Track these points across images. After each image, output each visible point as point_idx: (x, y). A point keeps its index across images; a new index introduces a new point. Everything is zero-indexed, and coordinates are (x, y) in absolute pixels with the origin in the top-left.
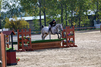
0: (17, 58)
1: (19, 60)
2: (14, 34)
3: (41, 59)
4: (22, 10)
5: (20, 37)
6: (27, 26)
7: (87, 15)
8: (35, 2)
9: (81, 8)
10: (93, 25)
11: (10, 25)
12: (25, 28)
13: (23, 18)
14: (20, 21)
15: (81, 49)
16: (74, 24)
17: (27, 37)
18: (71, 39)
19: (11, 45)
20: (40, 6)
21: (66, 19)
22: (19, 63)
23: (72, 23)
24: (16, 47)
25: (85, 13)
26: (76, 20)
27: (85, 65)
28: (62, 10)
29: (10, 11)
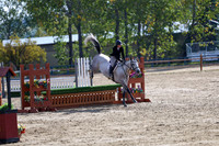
0: (19, 126)
1: (23, 131)
2: (13, 75)
3: (71, 129)
4: (31, 22)
5: (25, 81)
6: (41, 57)
7: (171, 33)
8: (58, 5)
9: (158, 18)
10: (185, 54)
11: (4, 55)
12: (37, 62)
13: (33, 39)
14: (25, 45)
15: (159, 106)
16: (144, 52)
17: (41, 80)
18: (137, 85)
19: (6, 100)
20: (69, 14)
21: (126, 42)
22: (23, 137)
23: (139, 50)
24: (16, 103)
25: (167, 29)
26: (149, 44)
27: (167, 142)
28: (118, 22)
29: (5, 24)
